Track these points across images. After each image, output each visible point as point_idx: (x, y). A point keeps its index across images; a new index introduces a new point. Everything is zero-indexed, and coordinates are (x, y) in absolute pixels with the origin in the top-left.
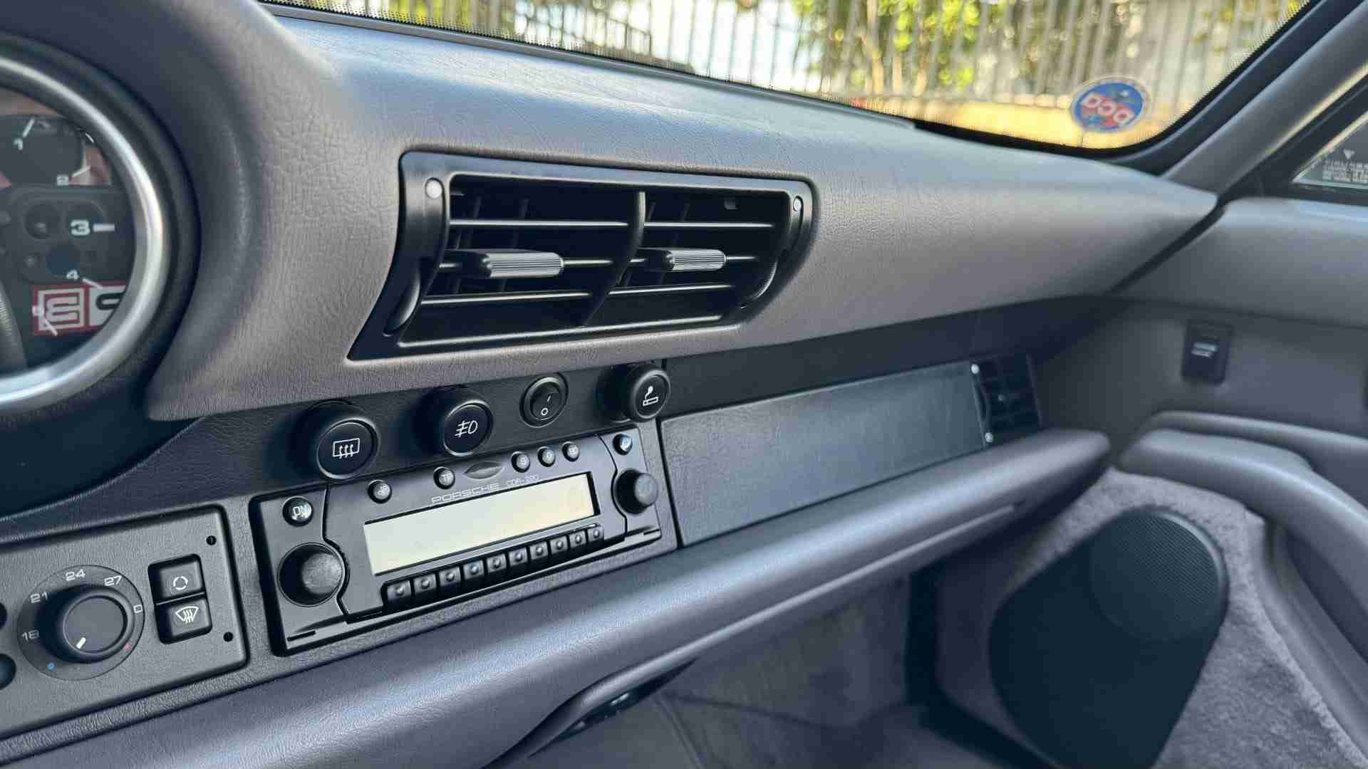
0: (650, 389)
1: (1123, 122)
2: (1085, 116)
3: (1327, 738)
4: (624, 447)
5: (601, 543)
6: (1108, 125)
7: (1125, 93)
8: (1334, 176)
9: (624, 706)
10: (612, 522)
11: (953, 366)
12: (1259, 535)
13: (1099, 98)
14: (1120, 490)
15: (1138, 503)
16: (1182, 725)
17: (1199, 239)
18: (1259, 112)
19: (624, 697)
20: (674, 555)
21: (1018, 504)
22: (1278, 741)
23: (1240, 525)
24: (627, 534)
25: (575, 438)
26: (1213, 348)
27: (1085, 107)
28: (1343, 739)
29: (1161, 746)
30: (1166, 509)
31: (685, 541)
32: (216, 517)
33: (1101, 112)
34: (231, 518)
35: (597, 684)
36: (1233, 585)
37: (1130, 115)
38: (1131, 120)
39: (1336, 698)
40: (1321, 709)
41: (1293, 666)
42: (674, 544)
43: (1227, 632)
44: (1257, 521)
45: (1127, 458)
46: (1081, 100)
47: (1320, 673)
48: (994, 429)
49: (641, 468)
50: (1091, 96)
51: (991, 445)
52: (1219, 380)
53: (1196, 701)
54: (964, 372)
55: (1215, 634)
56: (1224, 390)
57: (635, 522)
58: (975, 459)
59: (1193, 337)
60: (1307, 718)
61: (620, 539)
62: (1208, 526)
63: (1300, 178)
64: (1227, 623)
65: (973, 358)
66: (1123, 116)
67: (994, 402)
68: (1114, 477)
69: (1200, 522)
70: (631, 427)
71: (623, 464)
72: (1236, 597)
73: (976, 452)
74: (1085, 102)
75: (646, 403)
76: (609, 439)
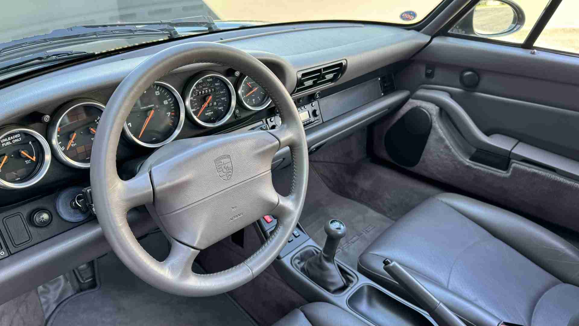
0: (318, 95)
1: (412, 19)
2: (403, 18)
3: (450, 150)
4: (313, 105)
5: (312, 122)
6: (408, 19)
7: (412, 13)
8: (455, 32)
9: (315, 151)
10: (312, 119)
11: (374, 79)
12: (438, 111)
13: (406, 15)
14: (412, 103)
15: (415, 106)
16: (424, 152)
17: (427, 47)
18: (438, 19)
19: (314, 149)
20: (322, 125)
21: (389, 108)
22: (442, 152)
23: (434, 109)
24: (315, 121)
25: (305, 105)
26: (431, 71)
27: (403, 16)
28: (453, 150)
29: (420, 157)
30: (420, 107)
31: (324, 121)
32: (262, 122)
33: (407, 17)
34: (264, 121)
35: (313, 145)
36: (433, 122)
37: (413, 18)
38: (413, 19)
39: (452, 142)
40: (449, 145)
41: (444, 137)
42: (322, 122)
43: (432, 132)
44: (437, 108)
45: (413, 96)
46: (402, 15)
47: (449, 138)
48: (383, 92)
49: (316, 109)
50: (404, 14)
51: (383, 96)
52: (433, 77)
53: (427, 147)
54: (377, 80)
55: (429, 133)
56: (433, 80)
57: (316, 118)
58: (379, 100)
59: (427, 68)
60: (447, 147)
61: (314, 122)
62: (428, 110)
63: (449, 31)
64: (432, 130)
65: (379, 76)
66: (412, 18)
67: (384, 86)
68: (411, 100)
69: (427, 109)
70: (314, 101)
71: (313, 108)
72: (434, 124)
73: (379, 98)
74: (403, 15)
75: (317, 97)
76: (311, 104)
